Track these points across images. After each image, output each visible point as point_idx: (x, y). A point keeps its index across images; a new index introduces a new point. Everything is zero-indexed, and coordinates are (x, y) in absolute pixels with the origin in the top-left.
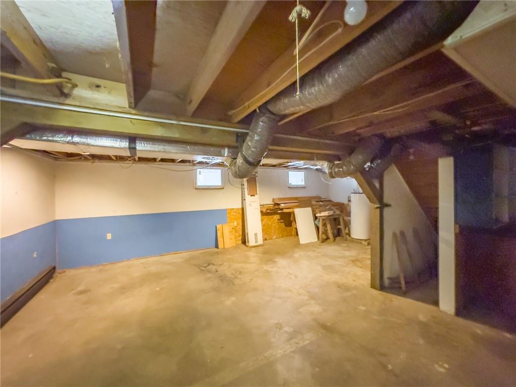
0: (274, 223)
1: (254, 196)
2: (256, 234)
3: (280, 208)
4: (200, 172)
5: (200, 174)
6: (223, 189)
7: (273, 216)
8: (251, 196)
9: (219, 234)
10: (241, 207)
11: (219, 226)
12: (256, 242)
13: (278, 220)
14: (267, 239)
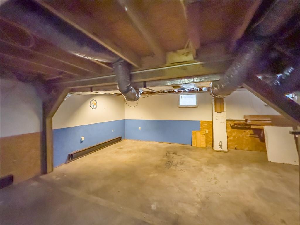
0: (246, 137)
1: (221, 112)
2: (220, 142)
3: (247, 124)
4: (182, 97)
5: (182, 98)
6: (197, 107)
7: (245, 130)
8: (218, 112)
9: (193, 137)
10: (212, 120)
11: (193, 132)
12: (221, 148)
13: (251, 134)
14: (237, 148)
